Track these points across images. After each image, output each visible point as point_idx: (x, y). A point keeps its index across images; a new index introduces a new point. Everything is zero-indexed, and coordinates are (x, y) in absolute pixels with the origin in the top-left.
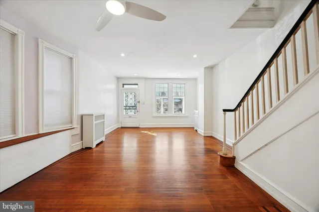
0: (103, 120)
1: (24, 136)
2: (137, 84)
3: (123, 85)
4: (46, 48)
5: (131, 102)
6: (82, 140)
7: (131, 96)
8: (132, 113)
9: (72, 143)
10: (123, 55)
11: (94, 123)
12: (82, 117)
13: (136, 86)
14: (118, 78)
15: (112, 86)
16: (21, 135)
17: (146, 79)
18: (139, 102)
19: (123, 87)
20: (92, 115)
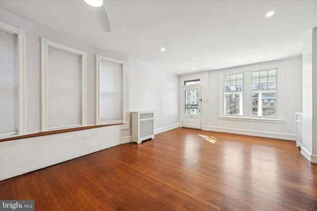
0: (152, 119)
1: (86, 126)
2: (199, 80)
3: (185, 82)
4: (102, 60)
5: (193, 100)
6: (131, 135)
7: (193, 94)
8: (195, 113)
9: (122, 136)
10: (163, 50)
11: (139, 120)
12: (131, 114)
13: (198, 82)
14: (179, 76)
15: (173, 85)
16: (84, 125)
17: (210, 72)
18: (201, 100)
19: (185, 84)
20: (137, 113)
